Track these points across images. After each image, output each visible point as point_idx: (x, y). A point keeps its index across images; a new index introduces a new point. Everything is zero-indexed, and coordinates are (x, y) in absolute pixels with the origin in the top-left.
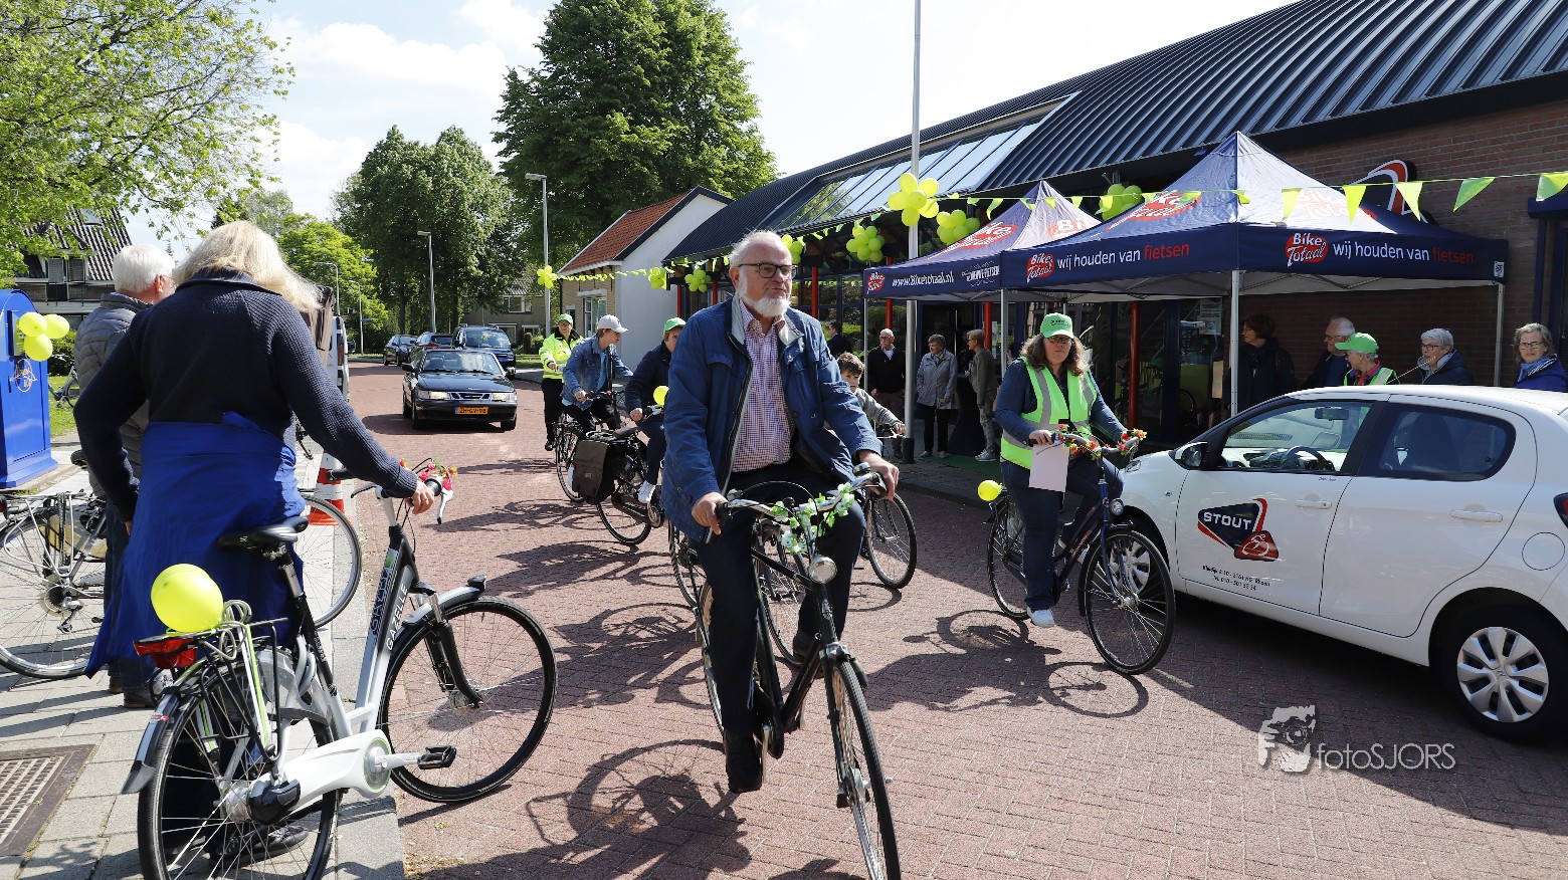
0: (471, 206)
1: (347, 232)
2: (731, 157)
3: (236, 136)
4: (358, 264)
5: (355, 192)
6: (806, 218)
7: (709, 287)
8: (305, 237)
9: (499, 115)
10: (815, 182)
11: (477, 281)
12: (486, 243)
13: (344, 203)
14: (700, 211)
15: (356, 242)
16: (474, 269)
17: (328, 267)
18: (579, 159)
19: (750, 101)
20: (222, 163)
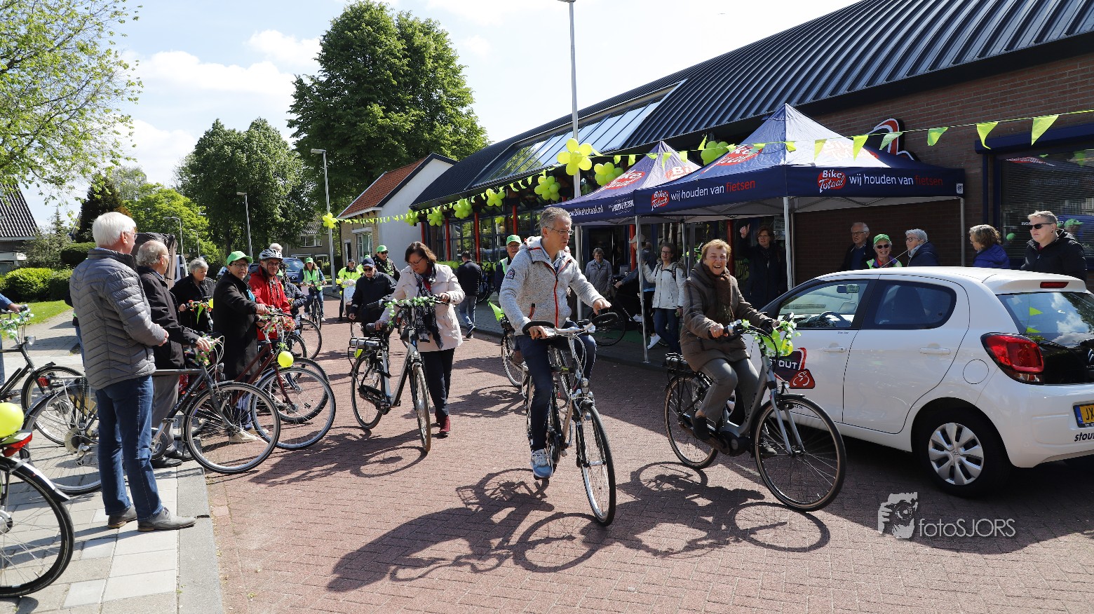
0: (275, 173)
1: (186, 195)
2: (456, 132)
3: (102, 131)
4: (195, 217)
5: (190, 166)
6: (508, 171)
7: (443, 222)
8: (156, 200)
9: (290, 109)
10: (514, 147)
11: (281, 225)
12: (286, 199)
13: (184, 175)
14: (434, 170)
15: (194, 201)
16: (279, 217)
17: (174, 221)
18: (349, 137)
19: (467, 92)
20: (94, 150)
